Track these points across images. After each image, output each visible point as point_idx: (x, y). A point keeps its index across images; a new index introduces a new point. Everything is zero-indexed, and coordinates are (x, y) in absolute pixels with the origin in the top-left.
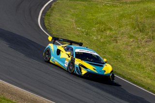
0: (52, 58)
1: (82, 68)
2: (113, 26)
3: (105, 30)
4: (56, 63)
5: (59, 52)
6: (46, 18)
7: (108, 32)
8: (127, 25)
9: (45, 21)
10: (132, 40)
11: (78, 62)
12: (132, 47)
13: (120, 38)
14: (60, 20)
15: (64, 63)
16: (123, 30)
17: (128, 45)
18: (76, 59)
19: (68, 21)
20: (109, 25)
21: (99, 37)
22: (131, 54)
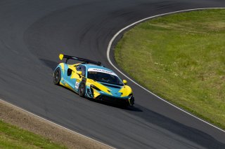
0: (62, 79)
1: (95, 90)
2: (198, 60)
3: (188, 64)
4: (66, 85)
5: (70, 72)
6: (116, 50)
7: (192, 67)
8: (215, 59)
9: (115, 54)
10: (221, 77)
11: (89, 82)
12: (222, 85)
13: (207, 74)
14: (133, 53)
15: (75, 85)
16: (210, 64)
17: (216, 83)
18: (88, 79)
19: (143, 54)
20: (194, 58)
21: (182, 73)
22: (221, 93)
